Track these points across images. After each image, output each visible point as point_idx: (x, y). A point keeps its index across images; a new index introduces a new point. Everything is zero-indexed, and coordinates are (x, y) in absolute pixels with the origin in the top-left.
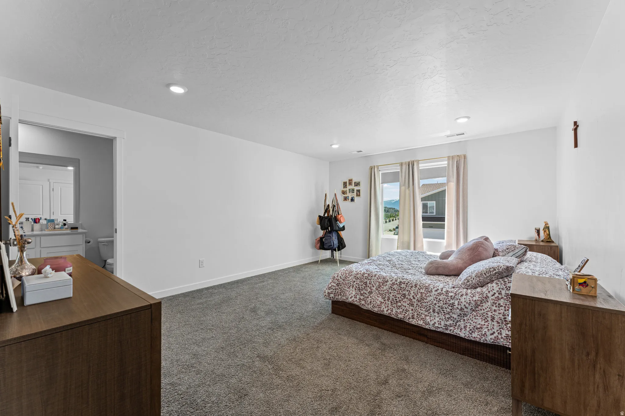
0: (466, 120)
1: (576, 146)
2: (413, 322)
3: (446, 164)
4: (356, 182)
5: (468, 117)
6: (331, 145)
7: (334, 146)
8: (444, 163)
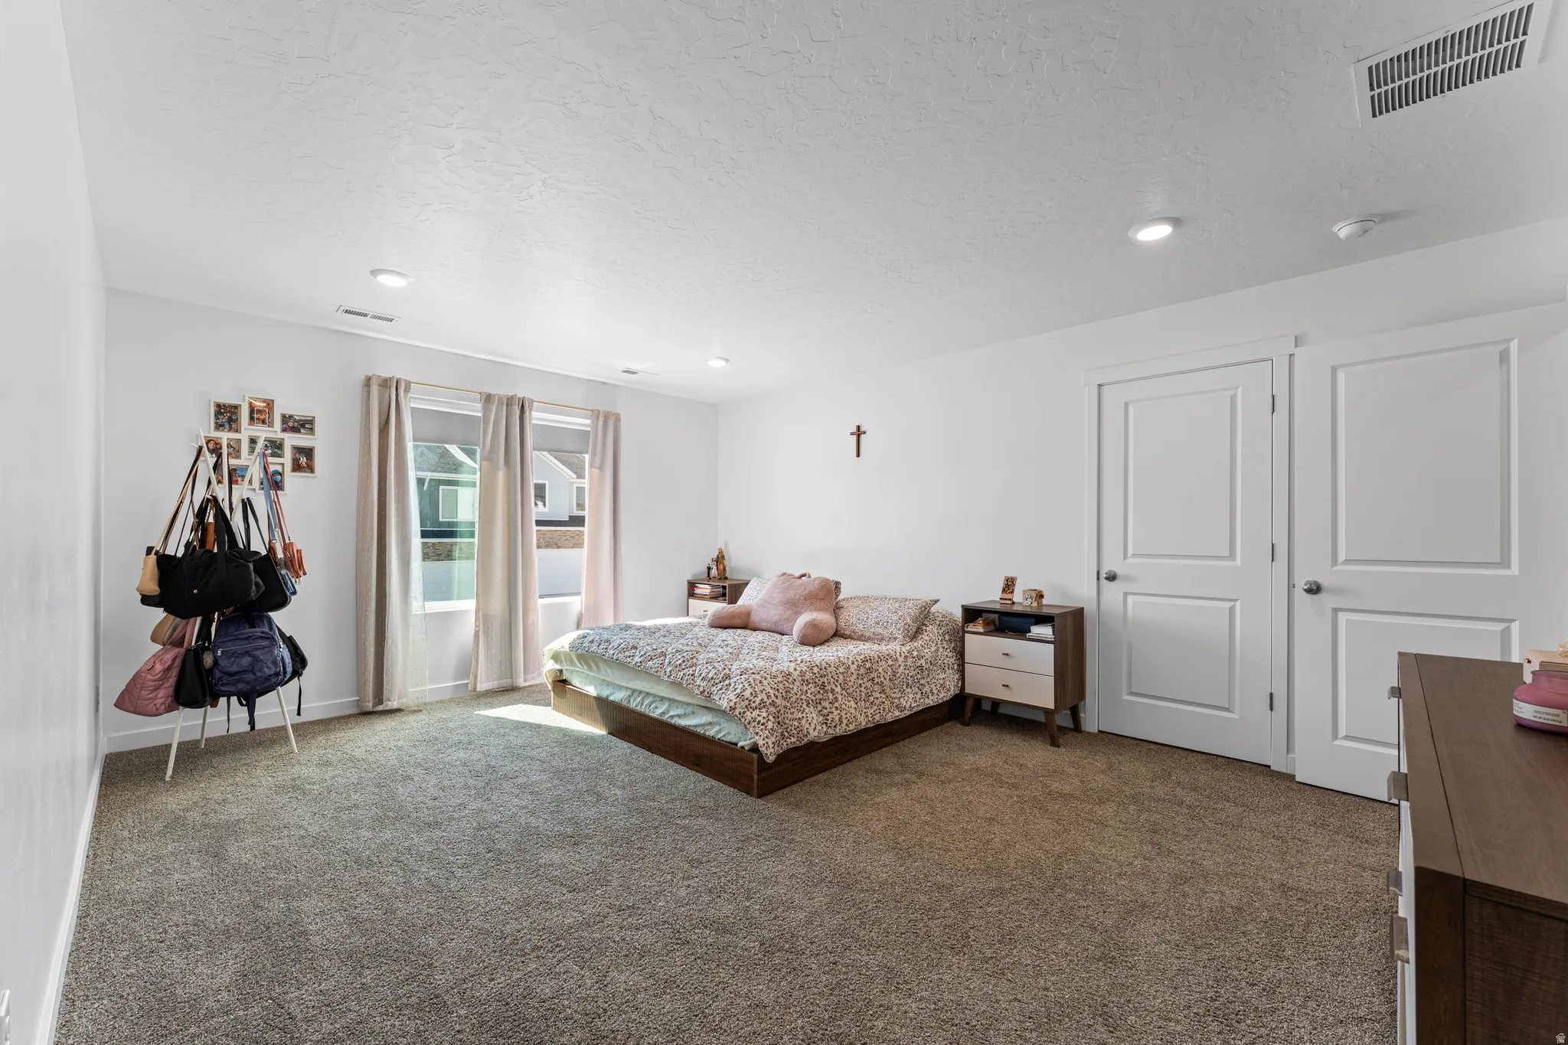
0: (722, 363)
1: (858, 455)
2: (889, 718)
3: (589, 426)
4: (291, 417)
5: (727, 360)
6: (375, 272)
7: (384, 279)
8: (582, 423)
